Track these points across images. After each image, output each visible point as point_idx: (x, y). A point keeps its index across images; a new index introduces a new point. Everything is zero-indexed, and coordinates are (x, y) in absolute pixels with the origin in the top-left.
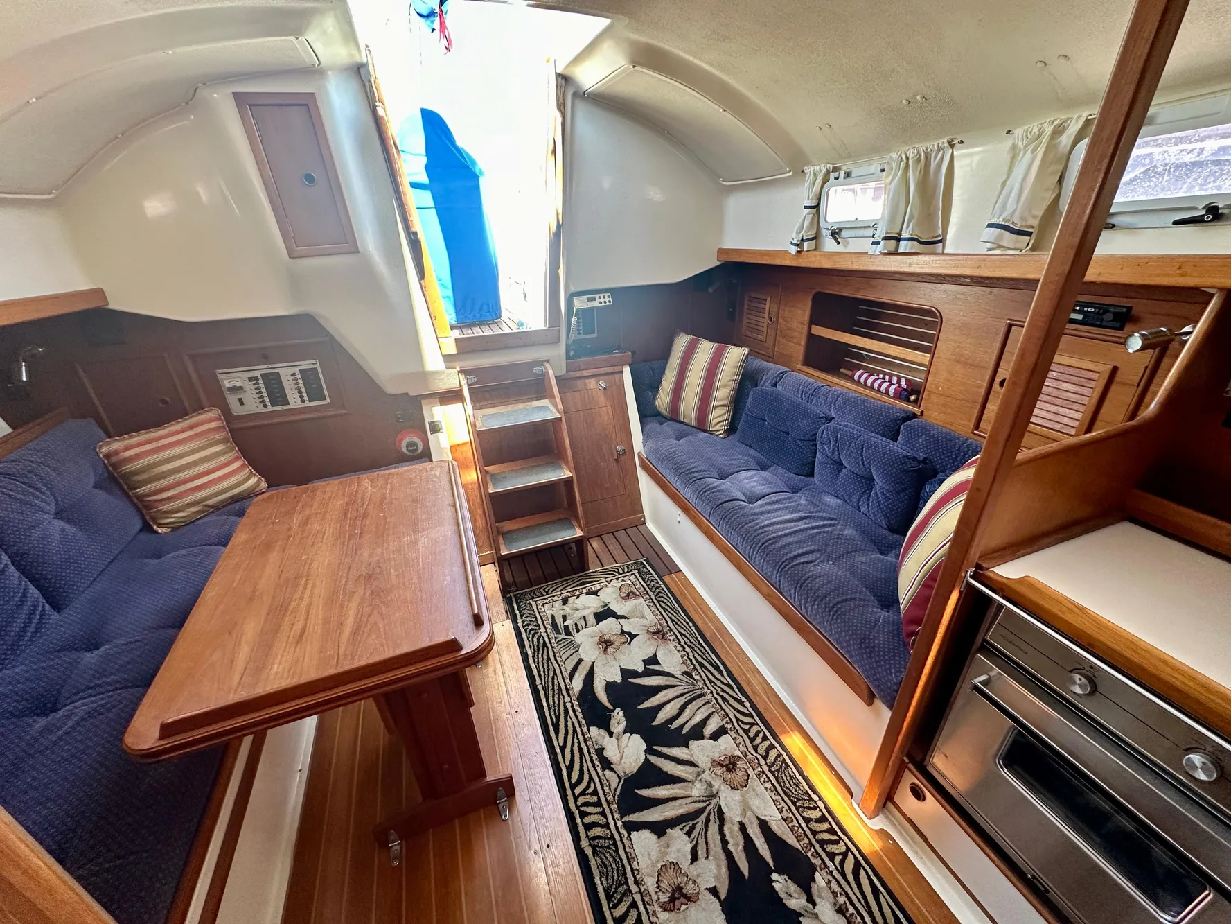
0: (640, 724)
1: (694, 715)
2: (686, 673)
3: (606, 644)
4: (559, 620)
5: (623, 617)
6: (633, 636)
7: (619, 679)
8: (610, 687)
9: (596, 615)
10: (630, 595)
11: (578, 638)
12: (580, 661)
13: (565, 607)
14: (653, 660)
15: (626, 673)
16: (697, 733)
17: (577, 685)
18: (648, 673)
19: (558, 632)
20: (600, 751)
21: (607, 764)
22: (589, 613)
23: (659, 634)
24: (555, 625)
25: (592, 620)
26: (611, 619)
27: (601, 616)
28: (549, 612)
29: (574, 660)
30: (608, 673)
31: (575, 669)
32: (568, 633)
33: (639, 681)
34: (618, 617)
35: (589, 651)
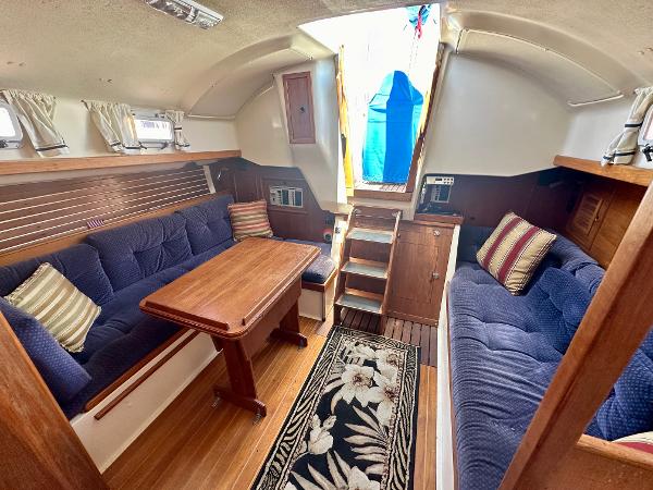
0: (339, 433)
1: (369, 454)
2: (387, 429)
3: (358, 379)
4: (347, 351)
5: (379, 371)
6: (375, 385)
7: (349, 402)
8: (341, 402)
9: (366, 361)
10: (392, 362)
11: (348, 367)
12: (340, 378)
13: (354, 347)
14: (375, 406)
15: (355, 402)
16: (363, 465)
17: (328, 389)
18: (366, 410)
19: (341, 357)
20: (310, 429)
21: (307, 438)
22: (363, 358)
23: (390, 394)
24: (343, 352)
25: (362, 362)
26: (372, 368)
27: (370, 363)
29: (338, 376)
30: (346, 395)
31: (333, 381)
32: (345, 361)
33: (357, 410)
34: (376, 369)
35: (347, 378)
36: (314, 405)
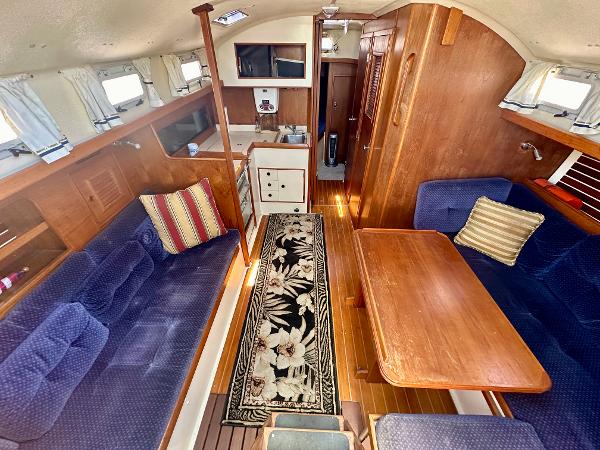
0: (295, 307)
2: (264, 318)
3: (290, 351)
4: (309, 381)
5: (272, 365)
6: (275, 349)
7: (293, 328)
8: (298, 326)
9: (286, 375)
10: (258, 383)
11: (302, 362)
12: (306, 346)
13: (302, 392)
14: (274, 331)
15: (288, 330)
17: (312, 333)
18: (280, 325)
19: (313, 371)
20: (313, 303)
21: (312, 299)
22: (290, 379)
23: (262, 344)
24: (313, 378)
25: (290, 373)
26: (279, 368)
27: (281, 374)
28: (313, 392)
29: (309, 348)
30: (297, 333)
31: (311, 342)
32: (307, 367)
33: (285, 323)
34: (275, 367)
35: (300, 350)
36: (318, 318)
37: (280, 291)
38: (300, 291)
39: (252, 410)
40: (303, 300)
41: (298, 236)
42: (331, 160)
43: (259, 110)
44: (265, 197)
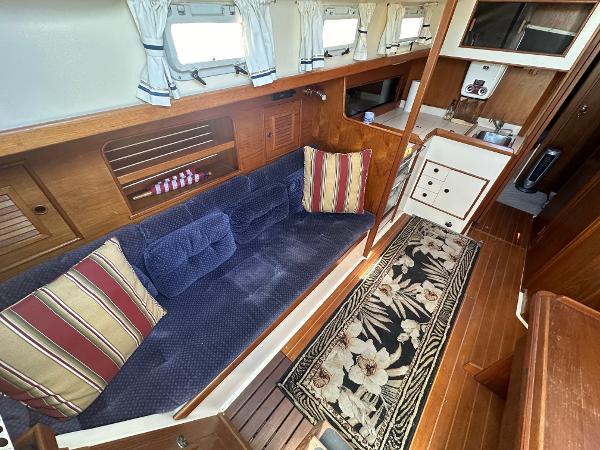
0: (396, 328)
2: (358, 317)
3: (370, 369)
4: (376, 418)
5: (344, 369)
6: (355, 356)
7: (384, 349)
8: (391, 351)
9: (354, 391)
11: (378, 392)
12: (390, 378)
13: (363, 423)
14: (361, 337)
15: (378, 347)
17: (403, 370)
18: (371, 336)
19: (384, 410)
22: (355, 398)
23: (344, 341)
24: (382, 418)
25: (360, 392)
26: (351, 378)
27: (349, 385)
28: (375, 433)
29: (392, 383)
30: (385, 358)
31: (397, 378)
32: (380, 402)
33: (378, 338)
34: (347, 374)
35: (381, 377)
36: (417, 359)
37: (388, 301)
38: (410, 316)
39: (307, 396)
40: (410, 328)
41: (436, 254)
42: (529, 183)
43: (465, 92)
44: (418, 194)
